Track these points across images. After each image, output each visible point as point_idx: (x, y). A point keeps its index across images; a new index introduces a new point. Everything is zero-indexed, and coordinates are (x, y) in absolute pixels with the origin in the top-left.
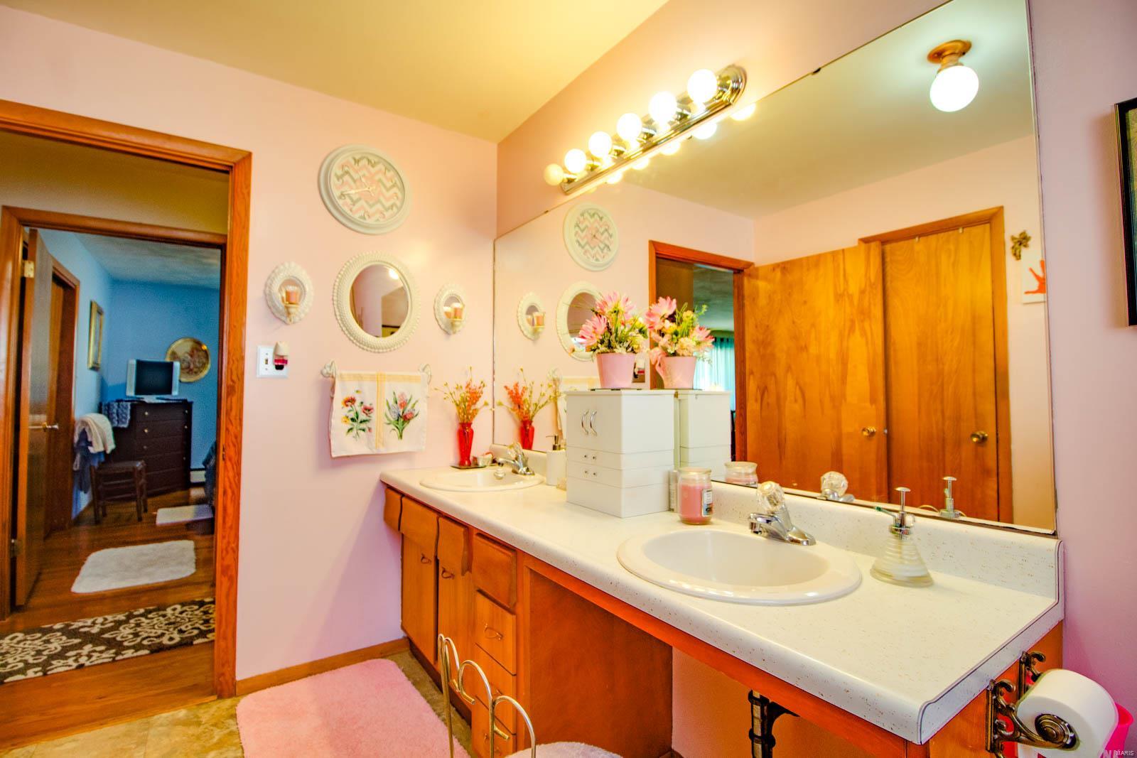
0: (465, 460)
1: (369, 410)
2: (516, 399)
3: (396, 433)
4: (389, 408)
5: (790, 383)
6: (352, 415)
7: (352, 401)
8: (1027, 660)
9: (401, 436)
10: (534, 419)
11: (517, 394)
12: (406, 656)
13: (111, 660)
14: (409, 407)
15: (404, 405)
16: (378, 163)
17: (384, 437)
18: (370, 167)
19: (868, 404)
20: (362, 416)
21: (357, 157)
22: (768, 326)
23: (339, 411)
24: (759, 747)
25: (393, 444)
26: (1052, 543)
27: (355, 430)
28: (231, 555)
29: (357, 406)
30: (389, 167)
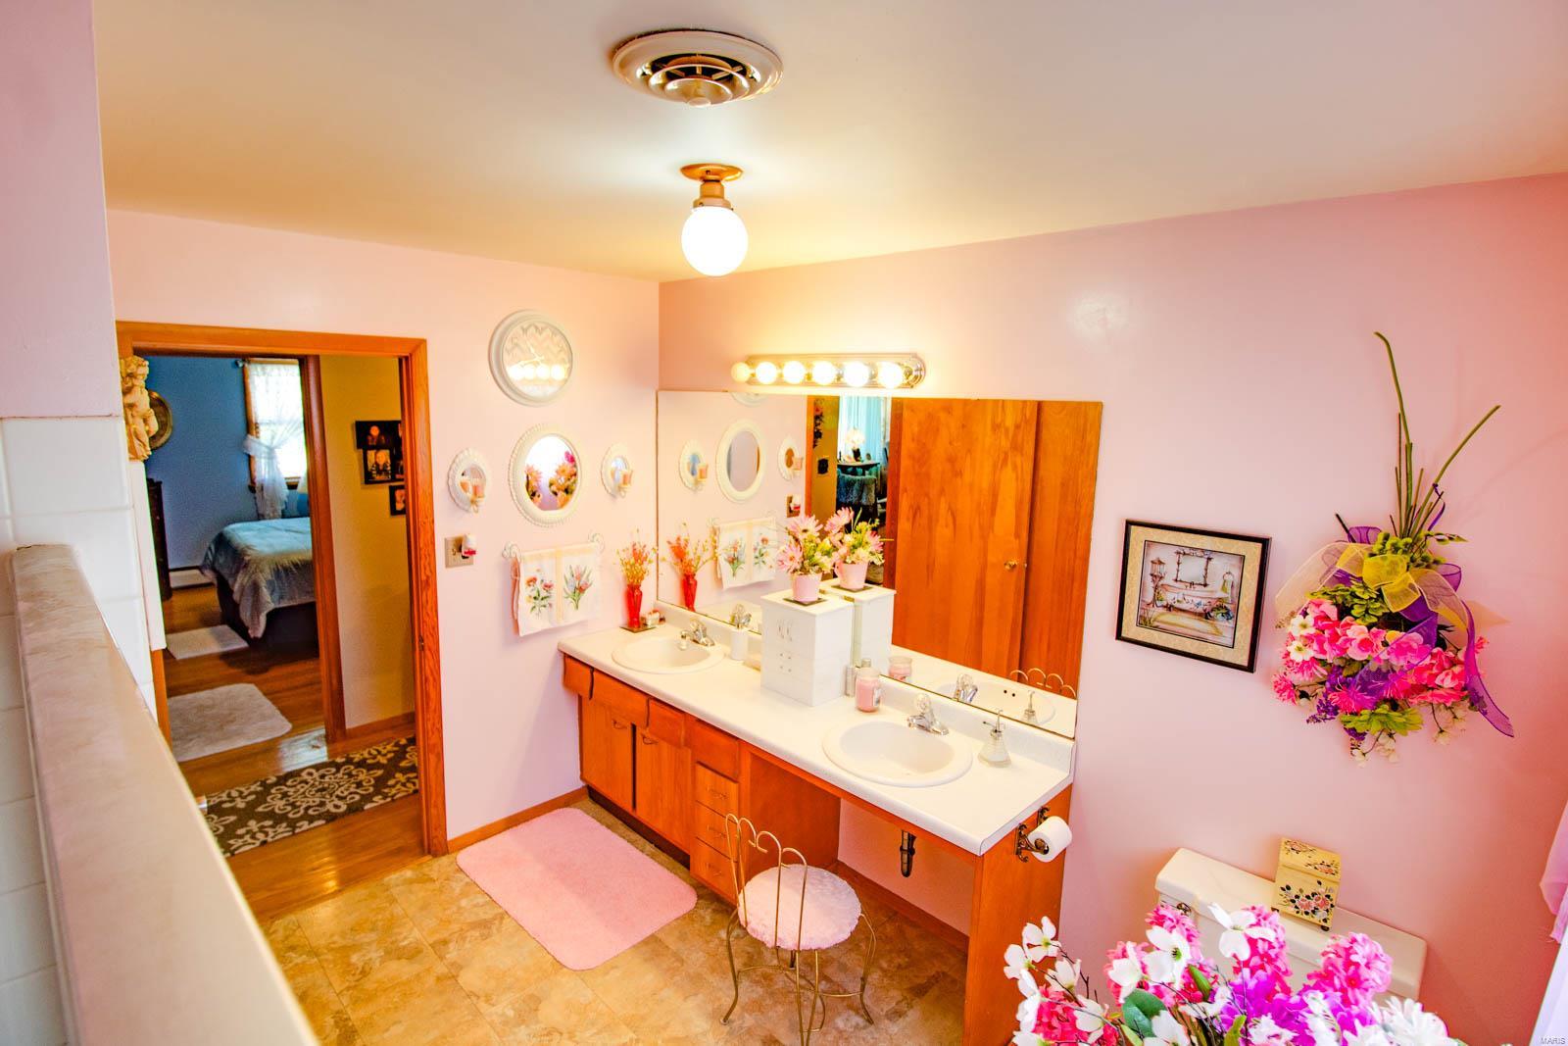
0: (635, 622)
1: (550, 587)
2: (679, 552)
3: (573, 605)
4: (567, 582)
5: (943, 506)
6: (535, 594)
7: (534, 580)
8: (1042, 810)
9: (577, 607)
10: (697, 573)
11: (679, 547)
12: (588, 803)
13: (290, 833)
14: (584, 579)
15: (579, 578)
16: (546, 328)
17: (565, 611)
18: (537, 335)
19: (1012, 538)
20: (543, 594)
21: (525, 326)
22: (924, 444)
23: (525, 591)
24: (906, 856)
25: (573, 616)
26: (1071, 743)
27: (537, 608)
28: (436, 733)
29: (539, 585)
30: (556, 331)
